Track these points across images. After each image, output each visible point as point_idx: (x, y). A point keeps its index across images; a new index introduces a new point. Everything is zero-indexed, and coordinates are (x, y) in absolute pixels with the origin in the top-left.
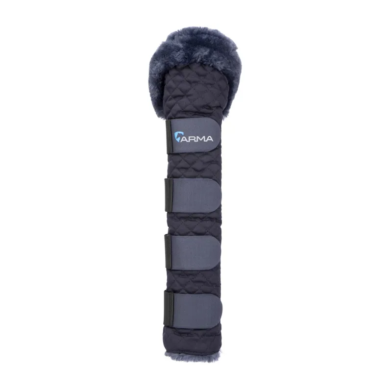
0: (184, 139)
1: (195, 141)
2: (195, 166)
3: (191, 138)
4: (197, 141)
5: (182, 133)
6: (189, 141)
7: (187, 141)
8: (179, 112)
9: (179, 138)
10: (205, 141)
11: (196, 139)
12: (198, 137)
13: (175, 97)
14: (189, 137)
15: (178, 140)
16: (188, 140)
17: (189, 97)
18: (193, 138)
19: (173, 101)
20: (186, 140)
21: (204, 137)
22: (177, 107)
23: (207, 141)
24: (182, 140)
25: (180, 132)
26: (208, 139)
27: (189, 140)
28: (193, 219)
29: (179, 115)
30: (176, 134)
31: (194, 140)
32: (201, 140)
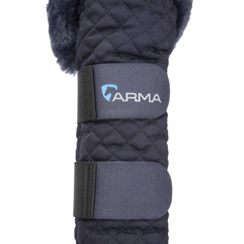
0: (118, 96)
1: (136, 100)
2: (134, 141)
3: (129, 96)
4: (139, 101)
5: (116, 87)
6: (127, 100)
7: (123, 100)
8: (109, 52)
9: (109, 95)
10: (150, 101)
11: (138, 97)
12: (140, 94)
13: (102, 29)
14: (127, 94)
15: (108, 98)
16: (125, 99)
17: (128, 31)
18: (133, 96)
19: (98, 36)
20: (121, 98)
21: (149, 95)
22: (105, 45)
23: (153, 101)
24: (115, 98)
25: (111, 86)
26: (154, 99)
27: (127, 98)
28: (130, 231)
29: (109, 58)
30: (104, 88)
31: (135, 98)
32: (145, 99)
